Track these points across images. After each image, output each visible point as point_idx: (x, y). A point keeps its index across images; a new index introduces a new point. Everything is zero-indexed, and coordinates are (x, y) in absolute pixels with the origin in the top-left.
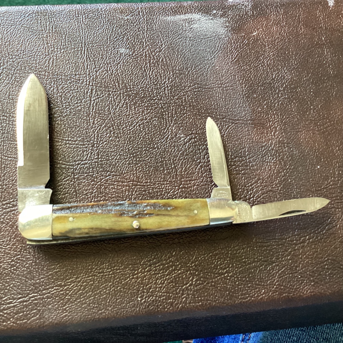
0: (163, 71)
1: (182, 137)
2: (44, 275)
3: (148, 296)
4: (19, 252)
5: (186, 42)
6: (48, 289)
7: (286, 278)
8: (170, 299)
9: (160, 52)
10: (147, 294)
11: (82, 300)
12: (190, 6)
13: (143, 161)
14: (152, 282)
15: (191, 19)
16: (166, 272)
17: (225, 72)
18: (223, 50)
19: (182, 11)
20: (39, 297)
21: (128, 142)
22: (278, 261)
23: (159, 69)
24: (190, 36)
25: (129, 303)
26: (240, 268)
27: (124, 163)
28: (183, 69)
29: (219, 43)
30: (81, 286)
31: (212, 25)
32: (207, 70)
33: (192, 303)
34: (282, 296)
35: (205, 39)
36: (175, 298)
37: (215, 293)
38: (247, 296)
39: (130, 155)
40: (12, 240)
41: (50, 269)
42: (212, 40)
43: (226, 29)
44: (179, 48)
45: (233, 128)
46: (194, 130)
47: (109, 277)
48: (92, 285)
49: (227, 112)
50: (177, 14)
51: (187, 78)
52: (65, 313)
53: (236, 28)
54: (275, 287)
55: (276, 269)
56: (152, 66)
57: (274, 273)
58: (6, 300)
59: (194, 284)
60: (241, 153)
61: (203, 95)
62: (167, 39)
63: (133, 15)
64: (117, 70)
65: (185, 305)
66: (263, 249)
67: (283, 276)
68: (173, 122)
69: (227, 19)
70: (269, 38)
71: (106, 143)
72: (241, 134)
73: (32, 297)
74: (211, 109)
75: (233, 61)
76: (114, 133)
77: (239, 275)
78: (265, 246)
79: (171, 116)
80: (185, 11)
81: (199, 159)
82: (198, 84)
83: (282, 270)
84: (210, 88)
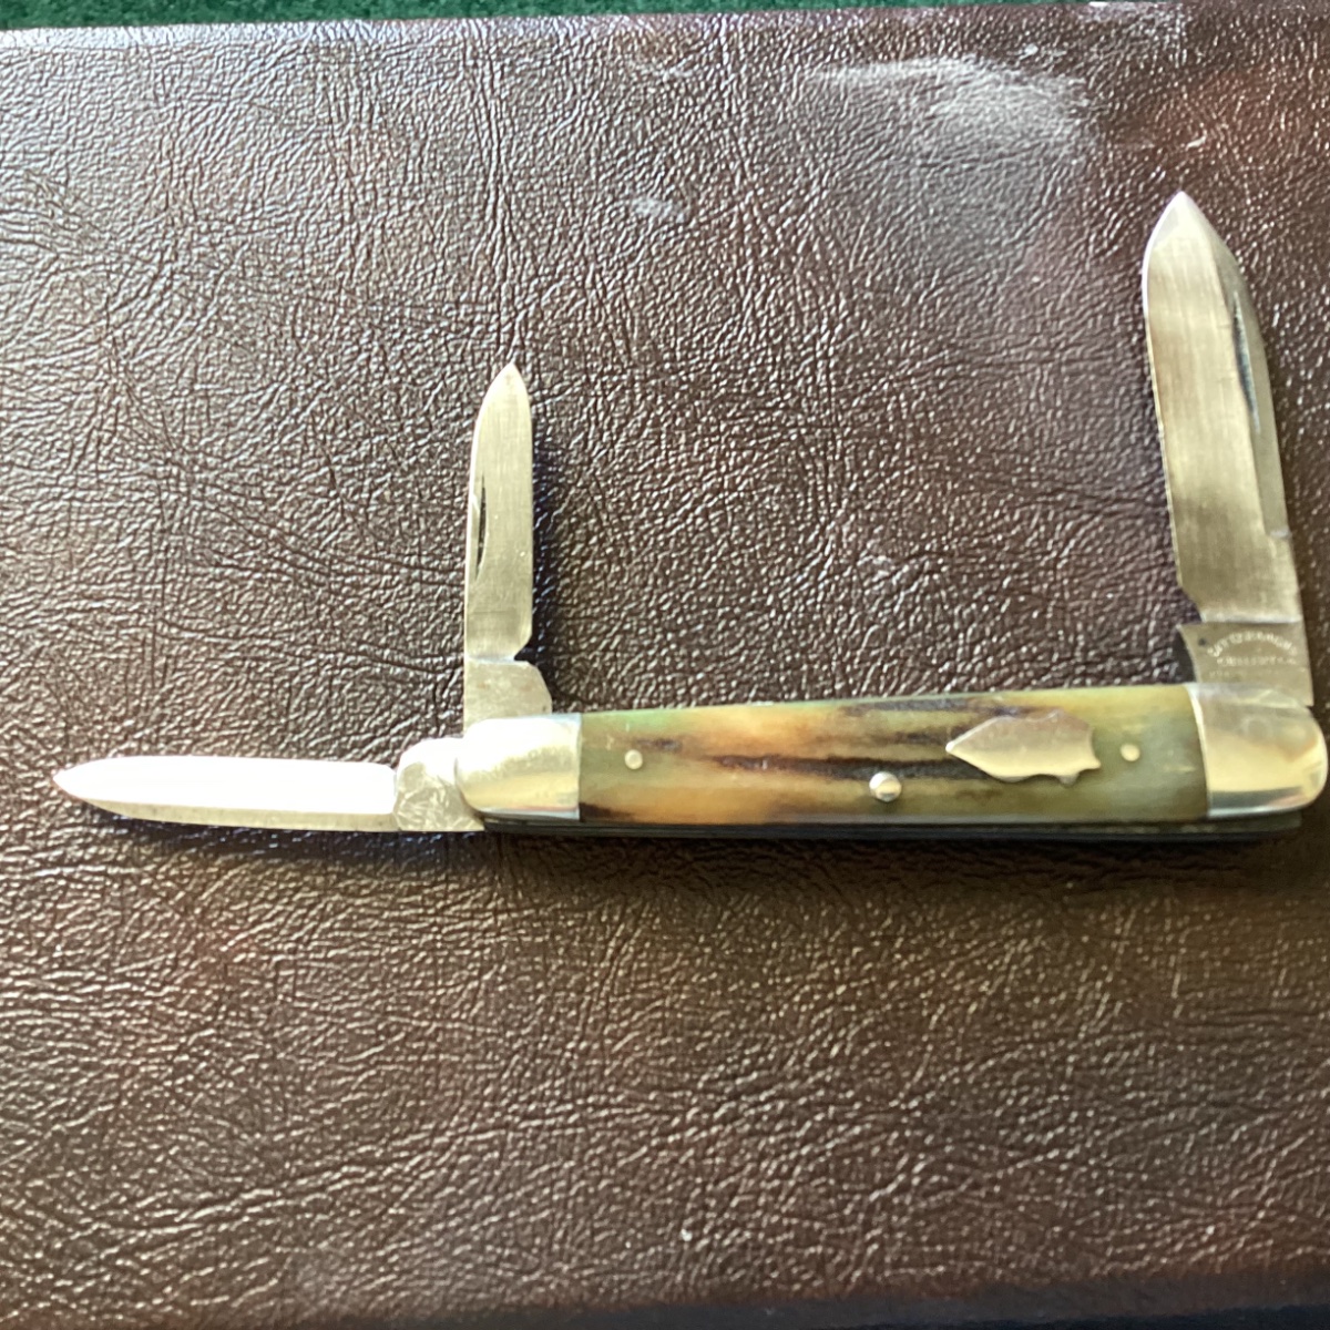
0: (807, 294)
1: (882, 567)
2: (304, 1112)
3: (724, 1226)
4: (208, 1013)
5: (907, 175)
6: (319, 1171)
7: (1311, 1178)
8: (815, 1244)
9: (798, 212)
10: (720, 1215)
11: (453, 1224)
12: (928, 27)
13: (719, 660)
14: (741, 1169)
15: (934, 77)
16: (799, 1127)
17: (1069, 297)
18: (1064, 210)
19: (894, 48)
20: (280, 1203)
21: (656, 578)
22: (1277, 1105)
23: (794, 284)
24: (926, 149)
25: (645, 1249)
26: (1113, 1130)
27: (636, 666)
28: (894, 285)
29: (1047, 179)
30: (452, 1167)
31: (1019, 105)
32: (994, 292)
33: (908, 1265)
34: (1290, 1257)
35: (986, 162)
36: (834, 1242)
37: (1003, 1229)
38: (1142, 1247)
39: (664, 632)
40: (184, 963)
41: (329, 1091)
42: (1019, 166)
43: (1078, 122)
44: (878, 199)
45: (1098, 536)
46: (929, 539)
47: (563, 1136)
48: (494, 1165)
49: (1073, 468)
50: (876, 58)
51: (908, 320)
52: (385, 1274)
53: (1119, 116)
54: (1261, 1215)
55: (1268, 1142)
56: (763, 272)
57: (1260, 1157)
58: (151, 1208)
59: (918, 1187)
60: (1127, 638)
61: (973, 394)
62: (830, 163)
63: (693, 64)
64: (623, 286)
65: (876, 1273)
66: (1215, 1052)
67: (1298, 1171)
68: (845, 502)
69: (1082, 80)
70: (1256, 162)
71: (567, 580)
72: (1132, 560)
73: (253, 1203)
74: (1006, 451)
75: (1103, 252)
76: (601, 541)
77: (1108, 1159)
78: (1224, 1040)
79: (835, 479)
80: (909, 45)
81: (949, 659)
82: (953, 347)
83: (1295, 1145)
84: (1001, 365)
